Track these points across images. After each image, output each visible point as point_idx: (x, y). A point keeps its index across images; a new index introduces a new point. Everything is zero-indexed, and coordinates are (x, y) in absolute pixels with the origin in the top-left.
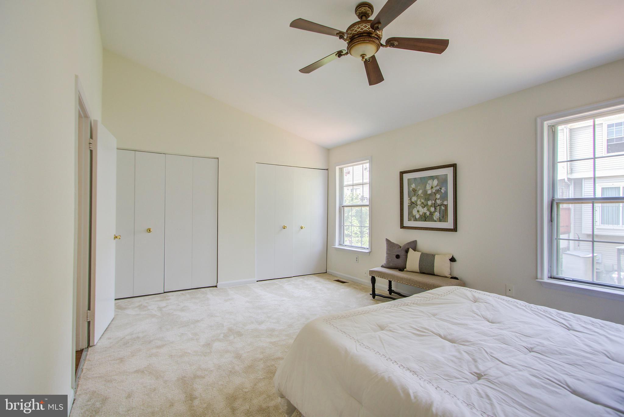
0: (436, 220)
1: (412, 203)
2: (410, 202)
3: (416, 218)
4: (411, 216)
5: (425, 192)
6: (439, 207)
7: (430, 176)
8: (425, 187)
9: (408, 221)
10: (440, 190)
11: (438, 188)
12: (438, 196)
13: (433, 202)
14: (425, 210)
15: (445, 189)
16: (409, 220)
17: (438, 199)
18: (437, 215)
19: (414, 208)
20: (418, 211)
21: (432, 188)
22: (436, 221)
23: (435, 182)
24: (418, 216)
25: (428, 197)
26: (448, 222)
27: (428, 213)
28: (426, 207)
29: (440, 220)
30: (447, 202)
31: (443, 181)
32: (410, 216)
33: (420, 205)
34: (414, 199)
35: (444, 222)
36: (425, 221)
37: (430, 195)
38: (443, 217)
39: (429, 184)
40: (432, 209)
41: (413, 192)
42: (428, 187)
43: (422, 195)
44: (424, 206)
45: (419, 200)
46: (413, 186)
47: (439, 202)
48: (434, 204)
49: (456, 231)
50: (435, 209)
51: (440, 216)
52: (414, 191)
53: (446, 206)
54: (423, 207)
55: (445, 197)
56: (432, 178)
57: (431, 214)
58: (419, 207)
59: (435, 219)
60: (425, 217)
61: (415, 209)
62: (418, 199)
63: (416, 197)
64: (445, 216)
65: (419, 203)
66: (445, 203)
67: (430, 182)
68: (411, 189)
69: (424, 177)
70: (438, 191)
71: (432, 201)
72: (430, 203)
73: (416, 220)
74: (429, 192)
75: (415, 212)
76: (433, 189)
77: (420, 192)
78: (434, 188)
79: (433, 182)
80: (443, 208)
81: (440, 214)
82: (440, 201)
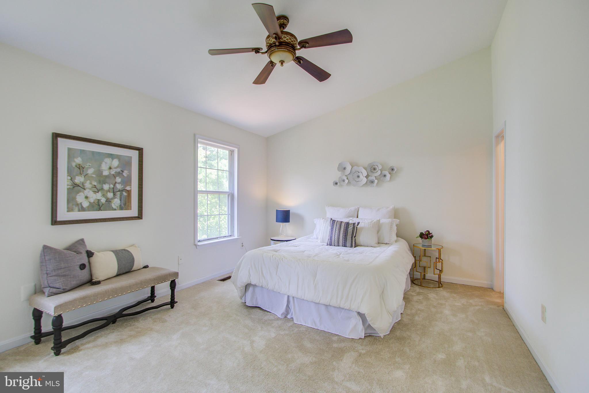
0: (116, 208)
1: (75, 185)
2: (70, 184)
3: (82, 207)
4: (73, 205)
5: (99, 173)
6: (119, 192)
7: (109, 154)
8: (100, 166)
9: (68, 211)
10: (121, 172)
11: (119, 170)
12: (118, 180)
13: (112, 186)
14: (99, 196)
15: (128, 172)
16: (70, 210)
17: (119, 183)
18: (116, 202)
19: (78, 192)
20: (87, 197)
21: (110, 168)
22: (115, 210)
23: (116, 163)
24: (86, 204)
25: (102, 179)
26: (131, 210)
27: (103, 200)
28: (100, 192)
29: (121, 208)
30: (131, 188)
31: (126, 163)
32: (71, 205)
33: (90, 189)
34: (79, 180)
35: (126, 210)
36: (100, 209)
37: (106, 177)
38: (125, 204)
39: (106, 163)
40: (110, 195)
41: (77, 169)
42: (104, 167)
43: (94, 176)
44: (97, 191)
45: (88, 182)
46: (78, 160)
47: (119, 187)
48: (113, 188)
49: (141, 218)
50: (114, 195)
51: (121, 203)
52: (80, 167)
53: (129, 192)
54: (95, 192)
55: (128, 181)
56: (112, 156)
57: (108, 201)
58: (89, 192)
59: (114, 207)
60: (99, 205)
61: (81, 194)
62: (86, 180)
63: (83, 177)
64: (127, 203)
65: (88, 185)
66: (128, 188)
67: (108, 160)
68: (74, 164)
69: (99, 153)
70: (120, 174)
71: (110, 185)
72: (106, 187)
73: (82, 209)
74: (106, 173)
75: (80, 198)
76: (111, 170)
77: (91, 171)
78: (114, 169)
79: (112, 161)
80: (125, 194)
81: (121, 200)
82: (121, 186)
